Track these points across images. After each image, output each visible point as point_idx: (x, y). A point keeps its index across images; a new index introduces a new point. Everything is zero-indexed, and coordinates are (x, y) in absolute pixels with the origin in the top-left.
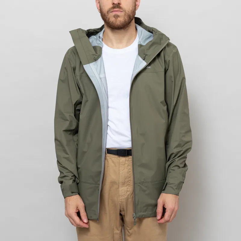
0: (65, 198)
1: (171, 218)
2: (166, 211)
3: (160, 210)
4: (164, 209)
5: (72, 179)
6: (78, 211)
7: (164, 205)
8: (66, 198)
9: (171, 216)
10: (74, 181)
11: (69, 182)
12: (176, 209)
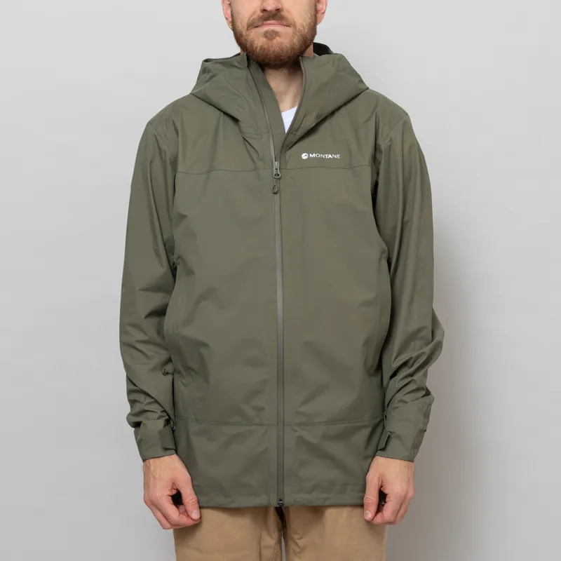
0: (144, 460)
1: (399, 515)
2: (387, 500)
3: (371, 497)
4: (382, 497)
5: (164, 416)
6: (174, 492)
7: (381, 487)
8: (147, 461)
9: (399, 511)
10: (168, 422)
11: (155, 424)
12: (410, 495)
